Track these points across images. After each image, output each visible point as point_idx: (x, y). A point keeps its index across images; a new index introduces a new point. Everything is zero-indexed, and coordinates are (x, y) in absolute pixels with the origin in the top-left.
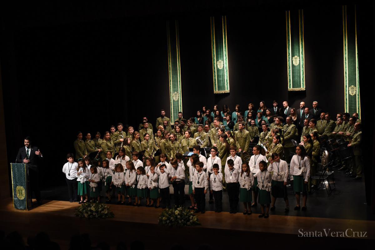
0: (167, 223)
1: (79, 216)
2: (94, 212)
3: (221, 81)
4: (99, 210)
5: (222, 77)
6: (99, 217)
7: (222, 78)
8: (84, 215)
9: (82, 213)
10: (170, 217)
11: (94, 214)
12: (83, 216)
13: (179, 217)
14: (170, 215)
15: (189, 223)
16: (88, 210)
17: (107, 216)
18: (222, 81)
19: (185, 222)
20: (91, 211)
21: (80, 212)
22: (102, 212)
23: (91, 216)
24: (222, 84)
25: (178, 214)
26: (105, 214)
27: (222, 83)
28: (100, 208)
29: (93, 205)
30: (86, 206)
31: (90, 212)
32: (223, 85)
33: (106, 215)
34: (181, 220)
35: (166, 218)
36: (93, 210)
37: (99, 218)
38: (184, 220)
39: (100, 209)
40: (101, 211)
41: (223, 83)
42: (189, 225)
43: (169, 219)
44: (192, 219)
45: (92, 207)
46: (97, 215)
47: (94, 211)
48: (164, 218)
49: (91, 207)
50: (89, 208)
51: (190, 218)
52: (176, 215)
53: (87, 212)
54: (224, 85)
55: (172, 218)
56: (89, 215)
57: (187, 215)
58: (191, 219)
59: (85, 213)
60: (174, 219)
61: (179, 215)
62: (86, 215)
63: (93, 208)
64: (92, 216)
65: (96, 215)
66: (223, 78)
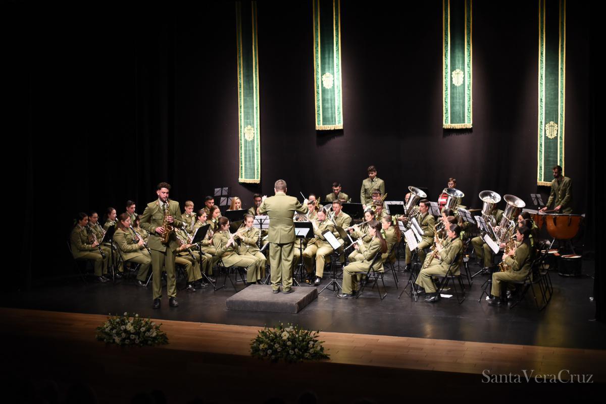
0: (267, 353)
1: (105, 340)
2: (133, 334)
3: (328, 108)
4: (141, 330)
5: (330, 101)
6: (140, 342)
7: (330, 104)
8: (114, 340)
9: (109, 335)
10: (272, 343)
11: (133, 337)
12: (111, 341)
13: (289, 343)
14: (272, 340)
15: (308, 354)
16: (121, 330)
17: (156, 342)
18: (330, 110)
19: (301, 353)
20: (126, 331)
21: (106, 333)
22: (147, 334)
23: (127, 342)
24: (330, 115)
25: (288, 338)
26: (152, 338)
27: (330, 112)
28: (144, 327)
29: (129, 322)
30: (118, 323)
31: (125, 333)
32: (332, 116)
33: (155, 338)
34: (293, 349)
35: (266, 346)
36: (129, 331)
37: (142, 345)
38: (300, 350)
39: (143, 329)
40: (144, 332)
41: (332, 113)
42: (307, 358)
43: (271, 347)
44: (313, 347)
45: (129, 324)
46: (138, 339)
47: (132, 332)
48: (261, 346)
49: (125, 324)
50: (124, 326)
51: (309, 345)
52: (284, 341)
53: (118, 334)
54: (334, 116)
55: (277, 346)
56: (124, 340)
57: (303, 341)
58: (311, 348)
59: (115, 335)
60: (279, 347)
61: (289, 341)
62: (117, 339)
63: (130, 327)
64: (129, 341)
65: (135, 339)
66: (333, 105)
